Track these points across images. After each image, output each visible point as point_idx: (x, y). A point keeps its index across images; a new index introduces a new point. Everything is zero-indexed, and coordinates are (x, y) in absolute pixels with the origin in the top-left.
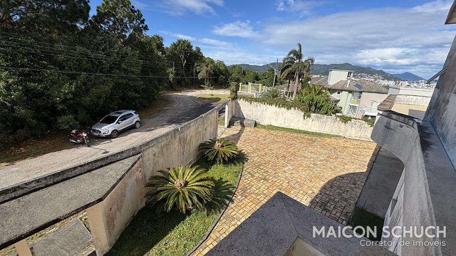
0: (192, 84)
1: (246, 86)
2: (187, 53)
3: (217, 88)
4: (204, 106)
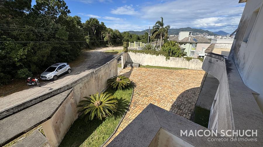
0: (101, 45)
1: (132, 43)
2: (96, 26)
3: (116, 46)
4: (109, 57)
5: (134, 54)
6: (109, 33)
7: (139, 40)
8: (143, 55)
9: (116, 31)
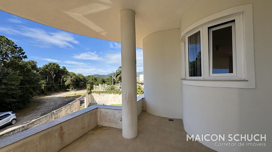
0: (60, 89)
1: (97, 86)
2: (56, 70)
3: (78, 90)
5: (98, 95)
6: (71, 77)
7: (104, 82)
8: (107, 95)
9: (80, 75)
